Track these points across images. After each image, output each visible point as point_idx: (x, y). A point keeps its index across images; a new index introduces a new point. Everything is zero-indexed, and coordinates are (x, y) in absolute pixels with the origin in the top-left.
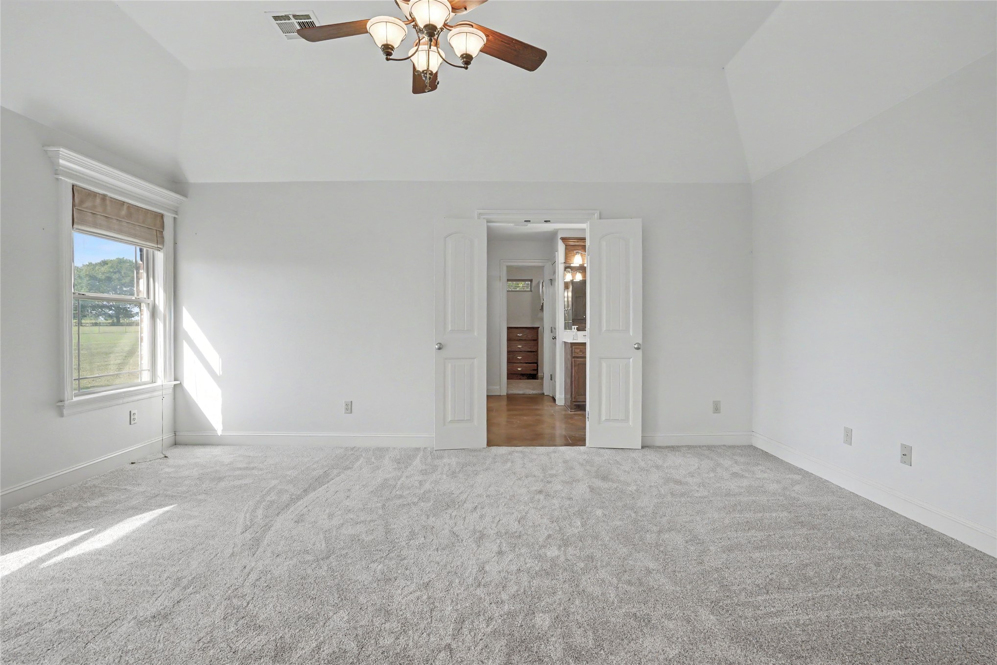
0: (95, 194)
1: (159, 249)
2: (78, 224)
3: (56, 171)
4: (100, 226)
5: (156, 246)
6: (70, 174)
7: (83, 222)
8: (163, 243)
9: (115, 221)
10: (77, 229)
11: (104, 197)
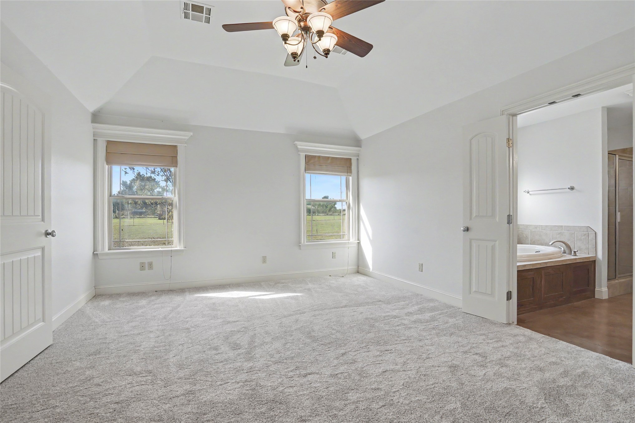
0: (315, 157)
1: (350, 176)
2: (307, 170)
3: (298, 150)
4: (317, 170)
5: (347, 174)
6: (303, 151)
7: (309, 169)
8: (351, 172)
9: (325, 166)
10: (307, 173)
11: (319, 157)
